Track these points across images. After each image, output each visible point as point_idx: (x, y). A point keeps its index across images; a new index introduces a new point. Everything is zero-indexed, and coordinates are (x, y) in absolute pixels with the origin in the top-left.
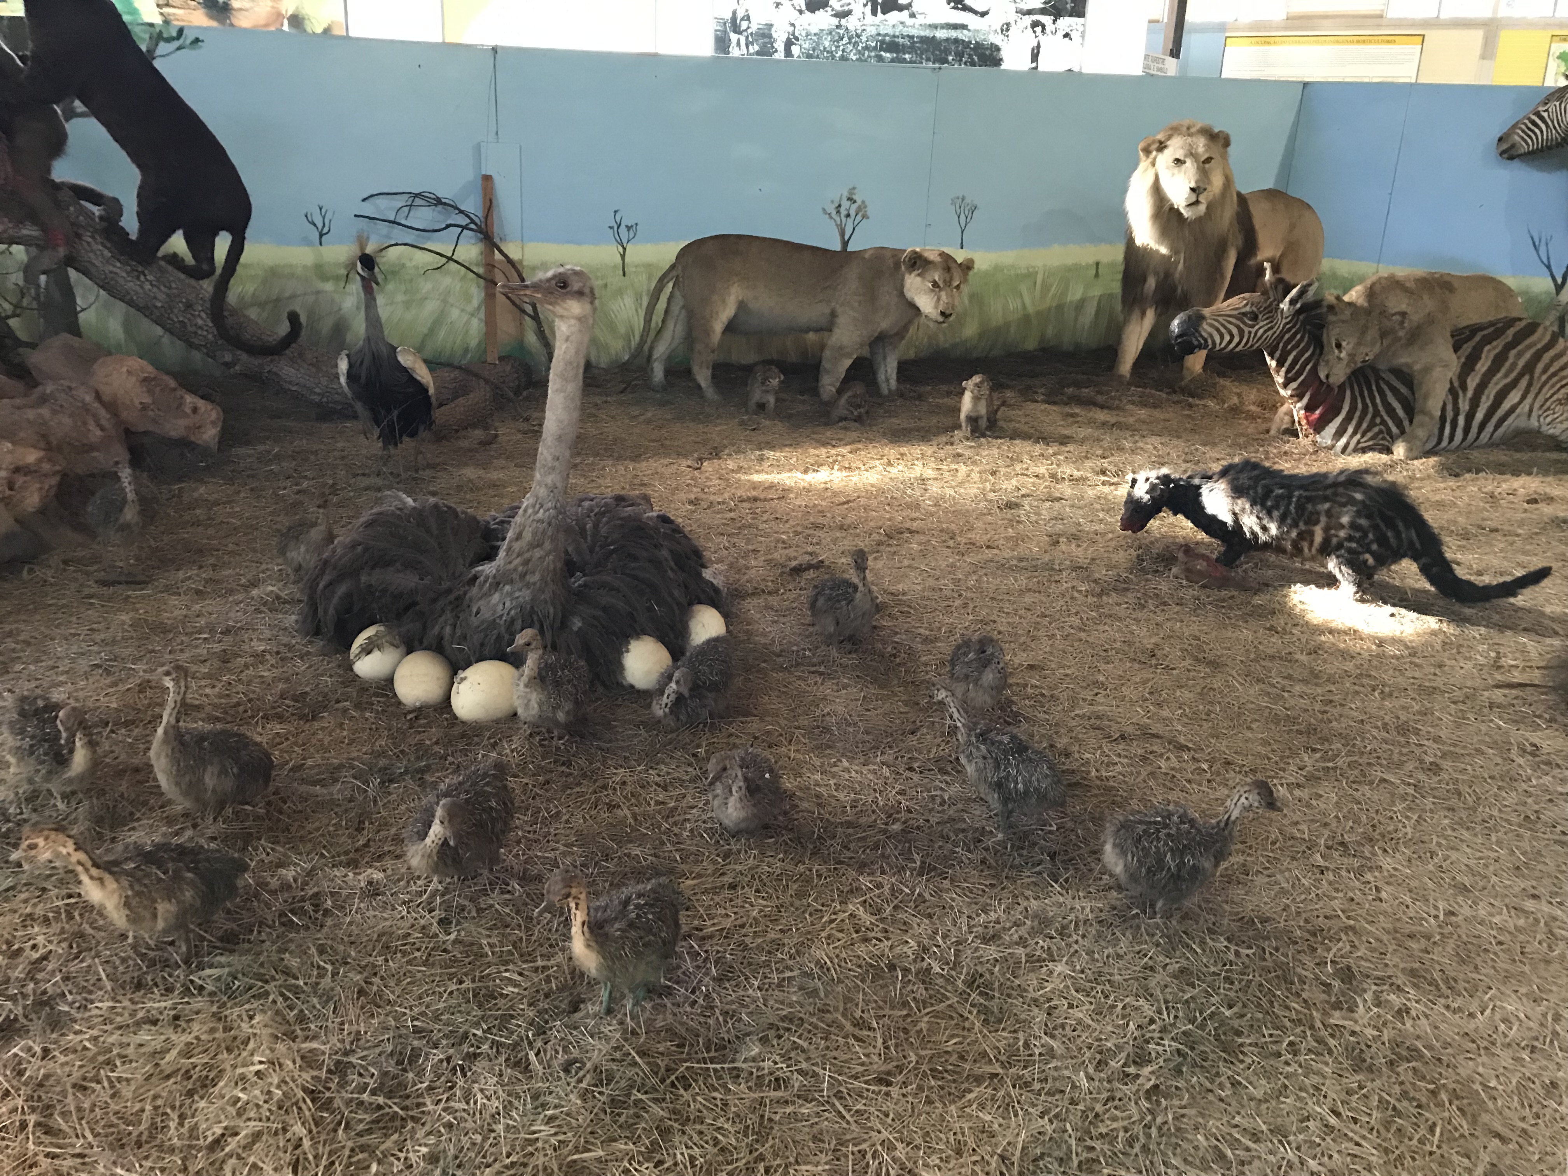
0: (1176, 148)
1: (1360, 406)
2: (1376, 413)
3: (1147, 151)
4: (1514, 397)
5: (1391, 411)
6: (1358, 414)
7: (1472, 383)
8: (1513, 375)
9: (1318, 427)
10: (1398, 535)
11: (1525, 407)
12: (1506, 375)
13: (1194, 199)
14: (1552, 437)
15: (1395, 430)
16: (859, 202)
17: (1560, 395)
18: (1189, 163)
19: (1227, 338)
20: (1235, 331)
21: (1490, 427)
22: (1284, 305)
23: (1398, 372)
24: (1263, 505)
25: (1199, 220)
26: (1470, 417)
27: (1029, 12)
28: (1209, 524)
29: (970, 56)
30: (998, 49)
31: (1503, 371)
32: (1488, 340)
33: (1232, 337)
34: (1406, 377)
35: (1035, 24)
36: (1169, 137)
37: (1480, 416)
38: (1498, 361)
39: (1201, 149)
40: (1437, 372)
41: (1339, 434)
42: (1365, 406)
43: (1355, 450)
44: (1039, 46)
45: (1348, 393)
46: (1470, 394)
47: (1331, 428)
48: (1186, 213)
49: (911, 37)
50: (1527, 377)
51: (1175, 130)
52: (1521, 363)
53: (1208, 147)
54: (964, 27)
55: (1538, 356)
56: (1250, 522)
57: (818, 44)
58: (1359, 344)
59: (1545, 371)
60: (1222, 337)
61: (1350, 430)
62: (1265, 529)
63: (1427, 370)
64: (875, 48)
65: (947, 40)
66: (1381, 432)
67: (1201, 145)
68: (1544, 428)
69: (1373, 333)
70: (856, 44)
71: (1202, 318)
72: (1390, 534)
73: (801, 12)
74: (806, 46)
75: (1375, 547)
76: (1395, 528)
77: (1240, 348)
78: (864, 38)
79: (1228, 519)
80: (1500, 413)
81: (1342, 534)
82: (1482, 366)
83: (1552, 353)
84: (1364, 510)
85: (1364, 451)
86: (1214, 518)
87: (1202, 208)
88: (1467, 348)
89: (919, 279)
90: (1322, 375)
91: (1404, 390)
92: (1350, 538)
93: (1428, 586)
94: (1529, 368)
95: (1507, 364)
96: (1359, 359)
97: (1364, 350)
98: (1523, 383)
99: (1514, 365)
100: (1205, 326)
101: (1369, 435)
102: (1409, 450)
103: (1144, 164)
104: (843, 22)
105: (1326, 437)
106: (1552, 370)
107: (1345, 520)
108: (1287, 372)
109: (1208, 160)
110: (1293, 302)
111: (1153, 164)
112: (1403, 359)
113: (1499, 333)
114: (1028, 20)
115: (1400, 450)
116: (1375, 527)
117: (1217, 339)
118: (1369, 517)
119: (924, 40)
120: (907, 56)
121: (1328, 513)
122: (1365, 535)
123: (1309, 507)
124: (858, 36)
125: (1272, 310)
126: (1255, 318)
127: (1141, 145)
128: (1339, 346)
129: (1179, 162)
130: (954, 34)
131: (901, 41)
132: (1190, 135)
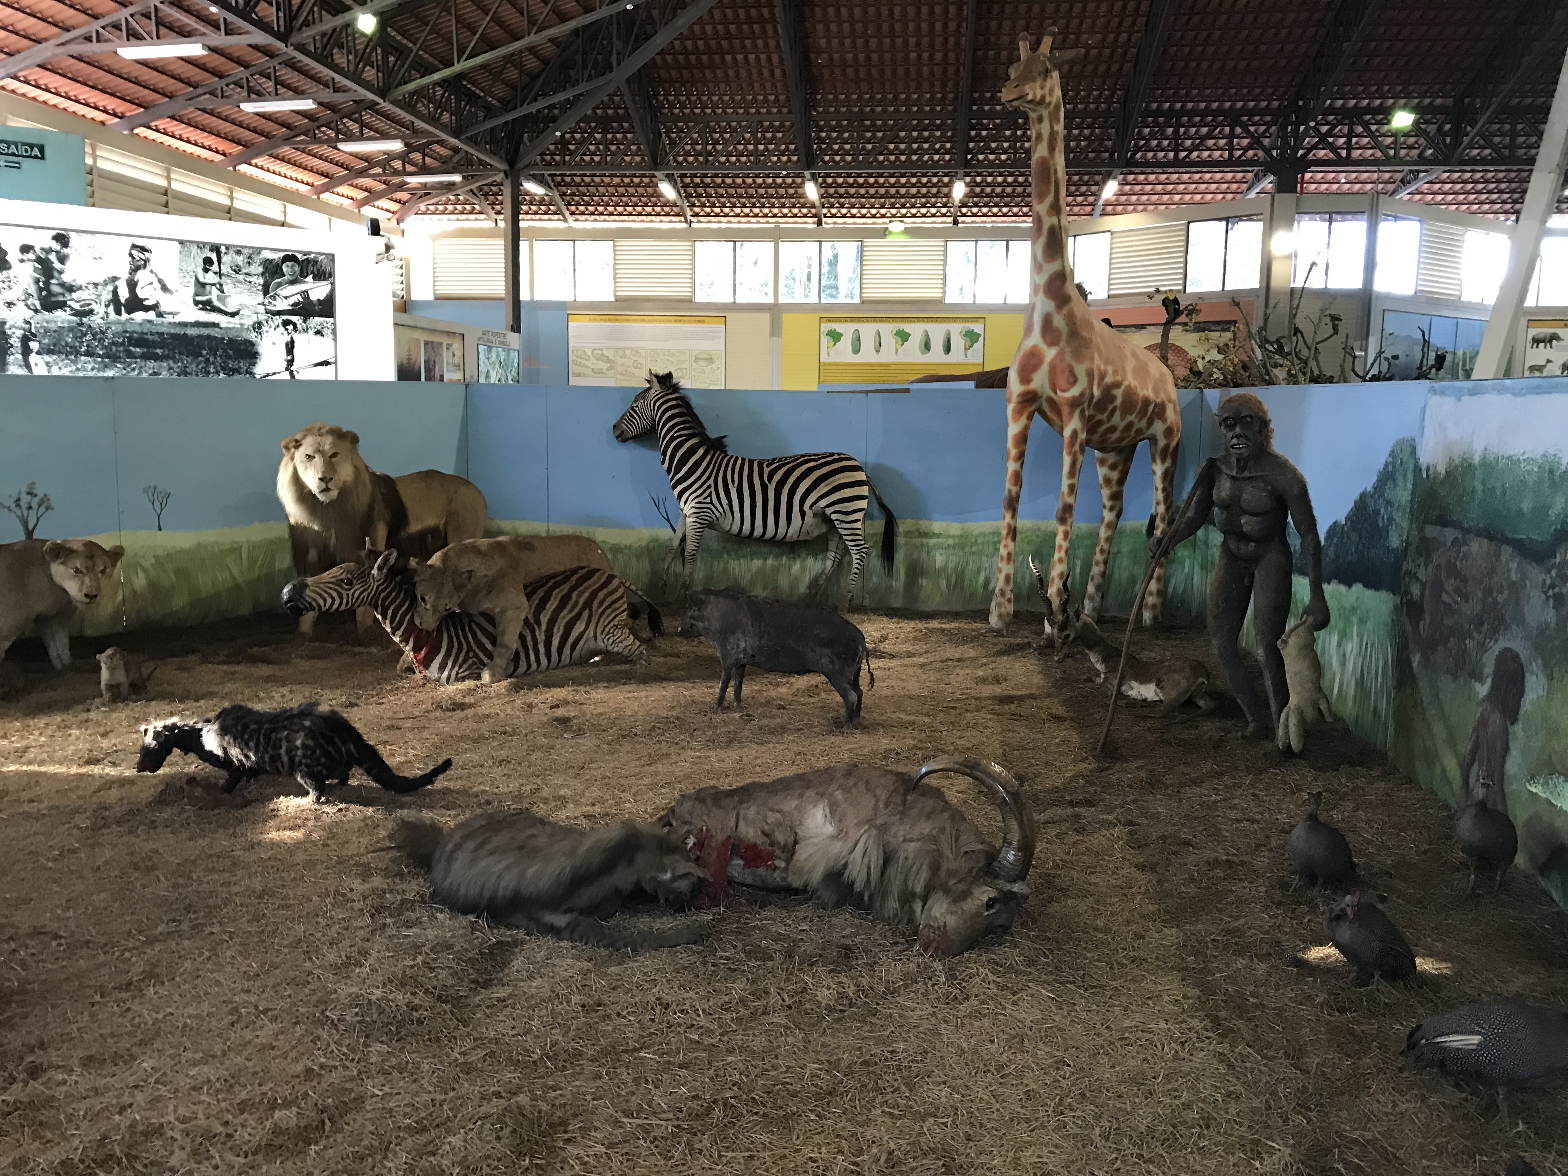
0: (307, 447)
1: (456, 644)
2: (470, 649)
3: (287, 448)
4: (579, 627)
5: (482, 647)
6: (455, 651)
7: (544, 619)
8: (576, 611)
9: (426, 663)
10: (339, 751)
11: (590, 632)
12: (571, 611)
13: (324, 486)
14: (618, 653)
15: (486, 660)
16: (41, 495)
17: (615, 622)
18: (318, 459)
19: (329, 601)
20: (335, 594)
21: (567, 650)
22: (375, 572)
23: (486, 615)
24: (242, 738)
25: (332, 503)
26: (548, 644)
27: (280, 313)
28: (208, 757)
29: (225, 351)
30: (252, 344)
31: (568, 608)
32: (557, 585)
33: (334, 600)
34: (490, 618)
35: (286, 323)
36: (304, 437)
37: (555, 642)
38: (564, 601)
39: (327, 447)
40: (510, 614)
41: (442, 668)
42: (460, 644)
43: (457, 679)
44: (292, 341)
45: (445, 635)
46: (544, 627)
47: (436, 664)
48: (321, 497)
49: (161, 334)
50: (587, 612)
51: (308, 432)
52: (582, 601)
53: (334, 445)
54: (215, 325)
55: (594, 595)
56: (235, 753)
57: (59, 340)
58: (438, 597)
59: (601, 604)
60: (325, 600)
61: (450, 664)
62: (247, 757)
63: (503, 612)
64: (123, 344)
65: (199, 336)
66: (474, 663)
67: (327, 443)
68: (610, 648)
69: (448, 587)
70: (101, 341)
71: (306, 586)
72: (331, 749)
73: (36, 311)
74: (46, 341)
75: (323, 760)
76: (334, 744)
77: (343, 607)
78: (109, 334)
79: (219, 752)
80: (571, 639)
81: (299, 753)
82: (551, 606)
83: (605, 591)
84: (310, 733)
85: (463, 679)
86: (211, 753)
87: (334, 494)
88: (541, 593)
89: (62, 567)
90: (417, 622)
91: (490, 628)
92: (304, 756)
93: (373, 784)
94: (588, 604)
95: (572, 602)
96: (441, 608)
97: (443, 601)
98: (586, 613)
99: (576, 602)
100: (308, 592)
101: (465, 666)
102: (493, 675)
103: (286, 459)
104: (85, 320)
105: (433, 672)
106: (606, 604)
107: (299, 743)
108: (391, 623)
109: (334, 455)
110: (380, 568)
111: (292, 459)
112: (486, 605)
113: (566, 579)
114: (279, 320)
115: (486, 677)
116: (319, 745)
117: (321, 602)
118: (313, 738)
119: (174, 336)
120: (158, 351)
121: (287, 737)
122: (314, 752)
123: (273, 736)
124: (103, 333)
125: (365, 576)
126: (350, 583)
127: (283, 444)
128: (423, 600)
129: (310, 457)
130: (205, 331)
131: (150, 337)
132: (321, 435)
